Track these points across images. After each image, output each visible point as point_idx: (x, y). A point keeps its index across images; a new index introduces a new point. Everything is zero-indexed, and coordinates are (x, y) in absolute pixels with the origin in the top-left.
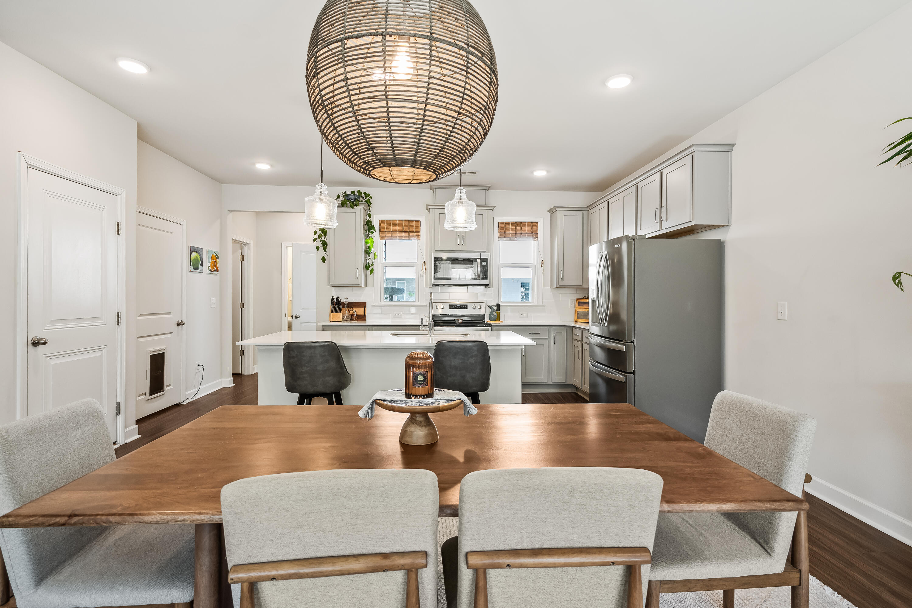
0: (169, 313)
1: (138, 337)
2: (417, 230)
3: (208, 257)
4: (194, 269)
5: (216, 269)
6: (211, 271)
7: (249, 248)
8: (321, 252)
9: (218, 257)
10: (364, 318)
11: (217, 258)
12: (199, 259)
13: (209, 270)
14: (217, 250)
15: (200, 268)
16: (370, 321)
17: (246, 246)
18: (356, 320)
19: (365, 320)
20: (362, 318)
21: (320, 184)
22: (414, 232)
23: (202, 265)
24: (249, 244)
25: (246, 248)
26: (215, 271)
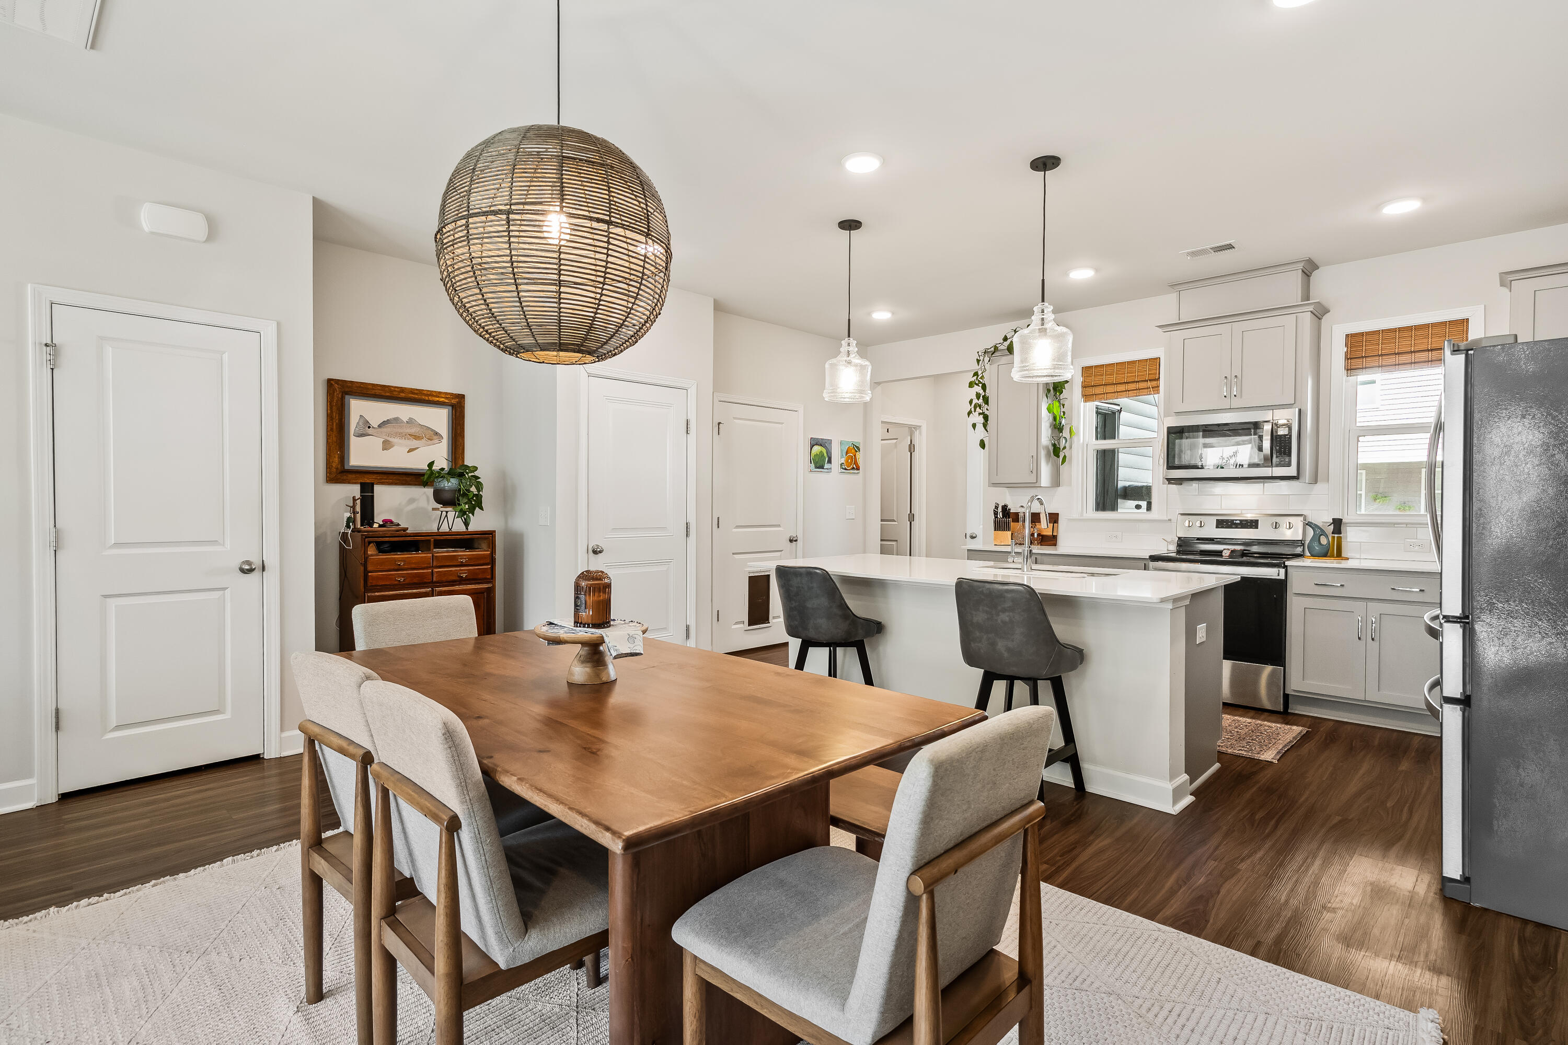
0: (779, 526)
1: (733, 554)
2: (1152, 377)
3: (842, 451)
4: (816, 467)
5: (854, 466)
6: (846, 469)
7: (920, 433)
8: (980, 433)
9: (859, 450)
10: (1052, 541)
11: (856, 451)
12: (825, 455)
13: (843, 468)
14: (857, 439)
15: (826, 466)
16: (1065, 545)
17: (916, 430)
18: (1038, 544)
19: (1055, 545)
20: (1050, 540)
21: (846, 339)
22: (1147, 381)
23: (830, 461)
24: (920, 426)
25: (917, 433)
26: (853, 468)
